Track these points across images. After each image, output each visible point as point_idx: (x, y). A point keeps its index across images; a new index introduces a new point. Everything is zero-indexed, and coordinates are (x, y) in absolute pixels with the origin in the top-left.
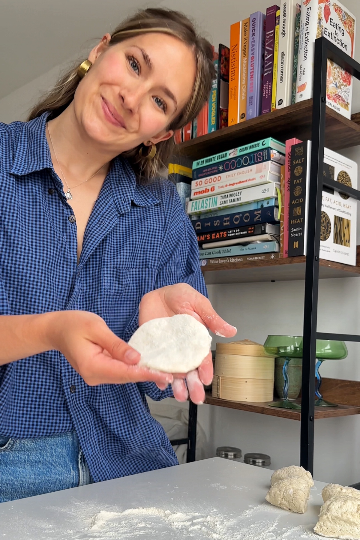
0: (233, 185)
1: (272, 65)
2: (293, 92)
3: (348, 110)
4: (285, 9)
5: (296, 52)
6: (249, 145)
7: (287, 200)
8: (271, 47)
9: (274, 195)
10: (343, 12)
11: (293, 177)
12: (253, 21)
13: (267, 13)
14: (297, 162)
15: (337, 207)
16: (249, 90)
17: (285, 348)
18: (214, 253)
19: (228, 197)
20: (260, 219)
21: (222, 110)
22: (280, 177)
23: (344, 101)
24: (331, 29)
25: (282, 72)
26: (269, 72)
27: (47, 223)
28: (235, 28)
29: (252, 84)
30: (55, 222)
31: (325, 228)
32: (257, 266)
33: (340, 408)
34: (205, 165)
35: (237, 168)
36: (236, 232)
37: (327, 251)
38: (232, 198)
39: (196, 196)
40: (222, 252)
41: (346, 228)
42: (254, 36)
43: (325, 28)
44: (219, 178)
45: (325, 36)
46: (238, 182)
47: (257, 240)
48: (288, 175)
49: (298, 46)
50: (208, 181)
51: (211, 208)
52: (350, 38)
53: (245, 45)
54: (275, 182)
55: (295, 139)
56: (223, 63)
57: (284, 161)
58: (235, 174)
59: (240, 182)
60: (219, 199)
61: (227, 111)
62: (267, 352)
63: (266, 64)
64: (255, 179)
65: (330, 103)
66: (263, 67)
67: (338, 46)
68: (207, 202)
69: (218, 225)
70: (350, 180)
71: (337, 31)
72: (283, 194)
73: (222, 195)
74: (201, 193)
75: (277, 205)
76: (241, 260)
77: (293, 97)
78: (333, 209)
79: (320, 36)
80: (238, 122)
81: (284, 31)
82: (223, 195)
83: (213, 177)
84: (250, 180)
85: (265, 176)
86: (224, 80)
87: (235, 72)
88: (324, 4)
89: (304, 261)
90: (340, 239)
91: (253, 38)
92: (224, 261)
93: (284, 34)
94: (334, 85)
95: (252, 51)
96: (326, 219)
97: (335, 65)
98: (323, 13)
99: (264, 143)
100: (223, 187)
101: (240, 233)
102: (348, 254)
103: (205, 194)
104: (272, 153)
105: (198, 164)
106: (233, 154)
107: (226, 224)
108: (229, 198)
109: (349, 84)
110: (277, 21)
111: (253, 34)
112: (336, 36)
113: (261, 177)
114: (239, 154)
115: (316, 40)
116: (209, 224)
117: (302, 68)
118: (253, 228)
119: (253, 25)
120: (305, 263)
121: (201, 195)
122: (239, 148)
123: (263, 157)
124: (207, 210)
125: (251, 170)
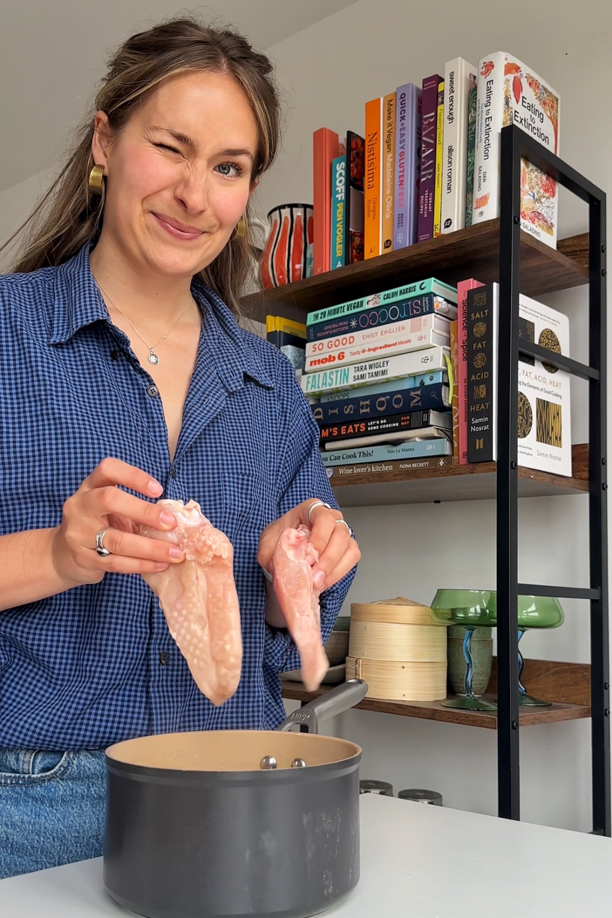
0: (374, 350)
1: (433, 166)
2: (466, 208)
3: (552, 234)
4: (452, 82)
5: (471, 145)
6: (398, 289)
7: (463, 374)
8: (431, 138)
9: (441, 365)
10: (541, 87)
11: (471, 339)
12: (401, 98)
13: (423, 87)
14: (478, 315)
15: (540, 385)
16: (396, 203)
17: (465, 610)
18: (345, 457)
19: (366, 369)
20: (420, 404)
21: (354, 234)
22: (449, 340)
23: (546, 221)
24: (524, 113)
25: (450, 177)
26: (429, 177)
27: (117, 400)
28: (372, 108)
29: (401, 194)
30: (128, 398)
31: (524, 417)
32: (417, 478)
33: (556, 708)
34: (327, 318)
35: (379, 324)
36: (380, 424)
37: (528, 454)
38: (374, 370)
39: (314, 367)
40: (358, 455)
41: (554, 418)
42: (403, 121)
43: (515, 111)
44: (352, 339)
45: (515, 123)
46: (382, 345)
47: (415, 437)
48: (462, 335)
49: (474, 138)
50: (333, 343)
51: (338, 385)
52: (552, 126)
53: (389, 134)
54: (442, 347)
55: (472, 279)
56: (354, 160)
57: (456, 314)
58: (376, 334)
59: (386, 346)
60: (352, 372)
61: (362, 236)
62: (437, 616)
63: (424, 163)
64: (409, 341)
65: (526, 225)
66: (418, 169)
67: (536, 138)
68: (332, 377)
69: (352, 412)
70: (558, 344)
71: (533, 116)
72: (455, 365)
73: (357, 366)
74: (323, 362)
75: (446, 381)
76: (391, 468)
77: (467, 215)
78: (534, 387)
79: (508, 124)
80: (380, 254)
81: (451, 114)
82: (359, 365)
83: (340, 337)
84: (401, 343)
85: (427, 337)
86: (356, 187)
87: (375, 176)
88: (513, 76)
89: (494, 470)
90: (547, 435)
91: (403, 124)
92: (362, 470)
93: (452, 119)
94: (532, 198)
95: (401, 143)
96: (524, 404)
97: (531, 167)
98: (511, 88)
99: (423, 287)
100: (358, 353)
101: (387, 426)
102: (560, 459)
103: (328, 364)
104: (437, 301)
105: (316, 316)
106: (373, 302)
107: (365, 411)
108: (368, 371)
109: (553, 196)
110: (440, 99)
111: (403, 118)
112: (531, 123)
113: (421, 338)
114: (382, 302)
115: (502, 129)
116: (336, 411)
117: (482, 172)
118: (408, 418)
119: (401, 104)
120: (495, 473)
121: (321, 366)
122: (382, 294)
123: (422, 307)
124: (332, 389)
125: (403, 328)
